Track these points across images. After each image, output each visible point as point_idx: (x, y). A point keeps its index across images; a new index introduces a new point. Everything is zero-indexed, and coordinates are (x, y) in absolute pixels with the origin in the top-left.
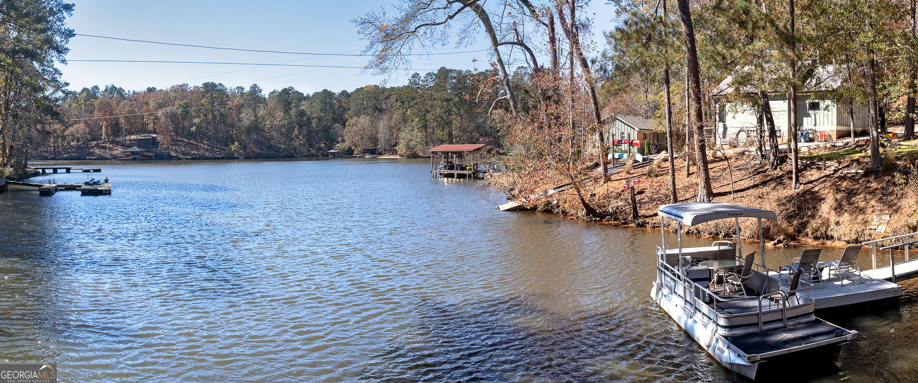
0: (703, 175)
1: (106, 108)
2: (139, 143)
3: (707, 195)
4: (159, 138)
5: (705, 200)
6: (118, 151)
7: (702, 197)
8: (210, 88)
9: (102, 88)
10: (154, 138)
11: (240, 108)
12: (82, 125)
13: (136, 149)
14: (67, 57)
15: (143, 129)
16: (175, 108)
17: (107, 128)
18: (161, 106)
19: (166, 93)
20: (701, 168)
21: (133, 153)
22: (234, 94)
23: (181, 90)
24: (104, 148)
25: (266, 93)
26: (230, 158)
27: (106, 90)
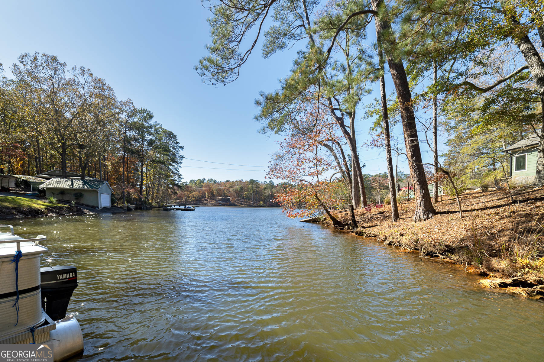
0: (419, 193)
1: (208, 186)
2: (222, 200)
3: (424, 212)
4: (231, 199)
5: (422, 217)
6: (214, 202)
7: (418, 214)
8: (252, 182)
9: (207, 179)
10: (229, 199)
11: (265, 189)
12: (197, 192)
13: (220, 202)
14: (181, 165)
15: (224, 195)
16: (238, 187)
17: (208, 194)
18: (231, 187)
19: (233, 182)
20: (416, 187)
21: (219, 203)
22: (263, 184)
23: (241, 182)
24: (207, 201)
25: (275, 184)
26: (260, 206)
27: (209, 180)
